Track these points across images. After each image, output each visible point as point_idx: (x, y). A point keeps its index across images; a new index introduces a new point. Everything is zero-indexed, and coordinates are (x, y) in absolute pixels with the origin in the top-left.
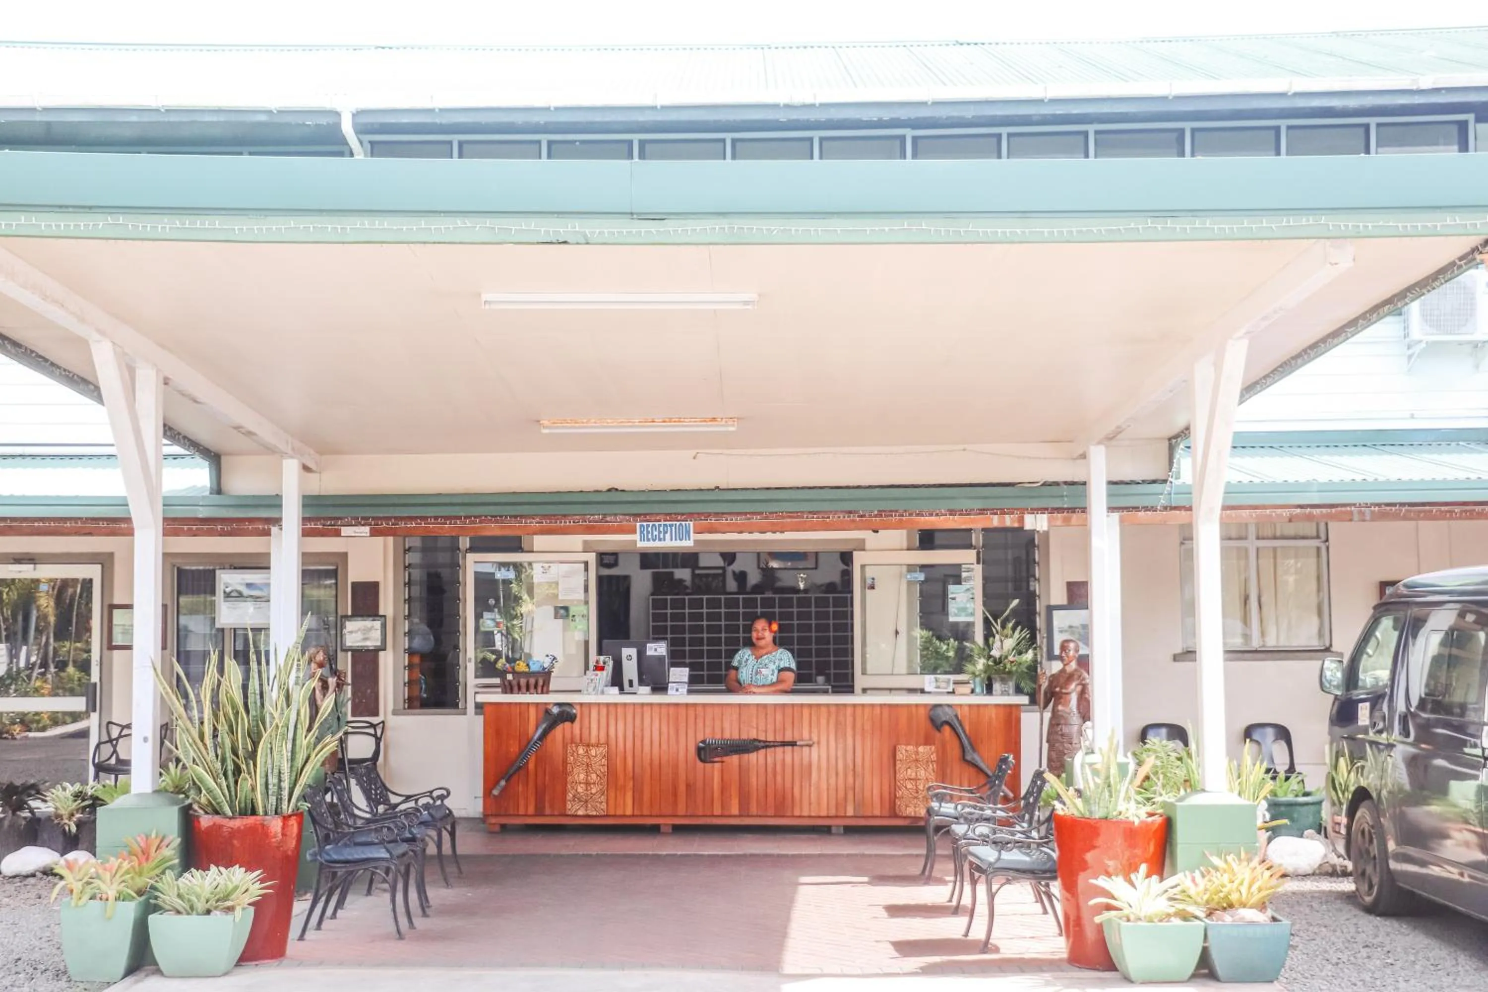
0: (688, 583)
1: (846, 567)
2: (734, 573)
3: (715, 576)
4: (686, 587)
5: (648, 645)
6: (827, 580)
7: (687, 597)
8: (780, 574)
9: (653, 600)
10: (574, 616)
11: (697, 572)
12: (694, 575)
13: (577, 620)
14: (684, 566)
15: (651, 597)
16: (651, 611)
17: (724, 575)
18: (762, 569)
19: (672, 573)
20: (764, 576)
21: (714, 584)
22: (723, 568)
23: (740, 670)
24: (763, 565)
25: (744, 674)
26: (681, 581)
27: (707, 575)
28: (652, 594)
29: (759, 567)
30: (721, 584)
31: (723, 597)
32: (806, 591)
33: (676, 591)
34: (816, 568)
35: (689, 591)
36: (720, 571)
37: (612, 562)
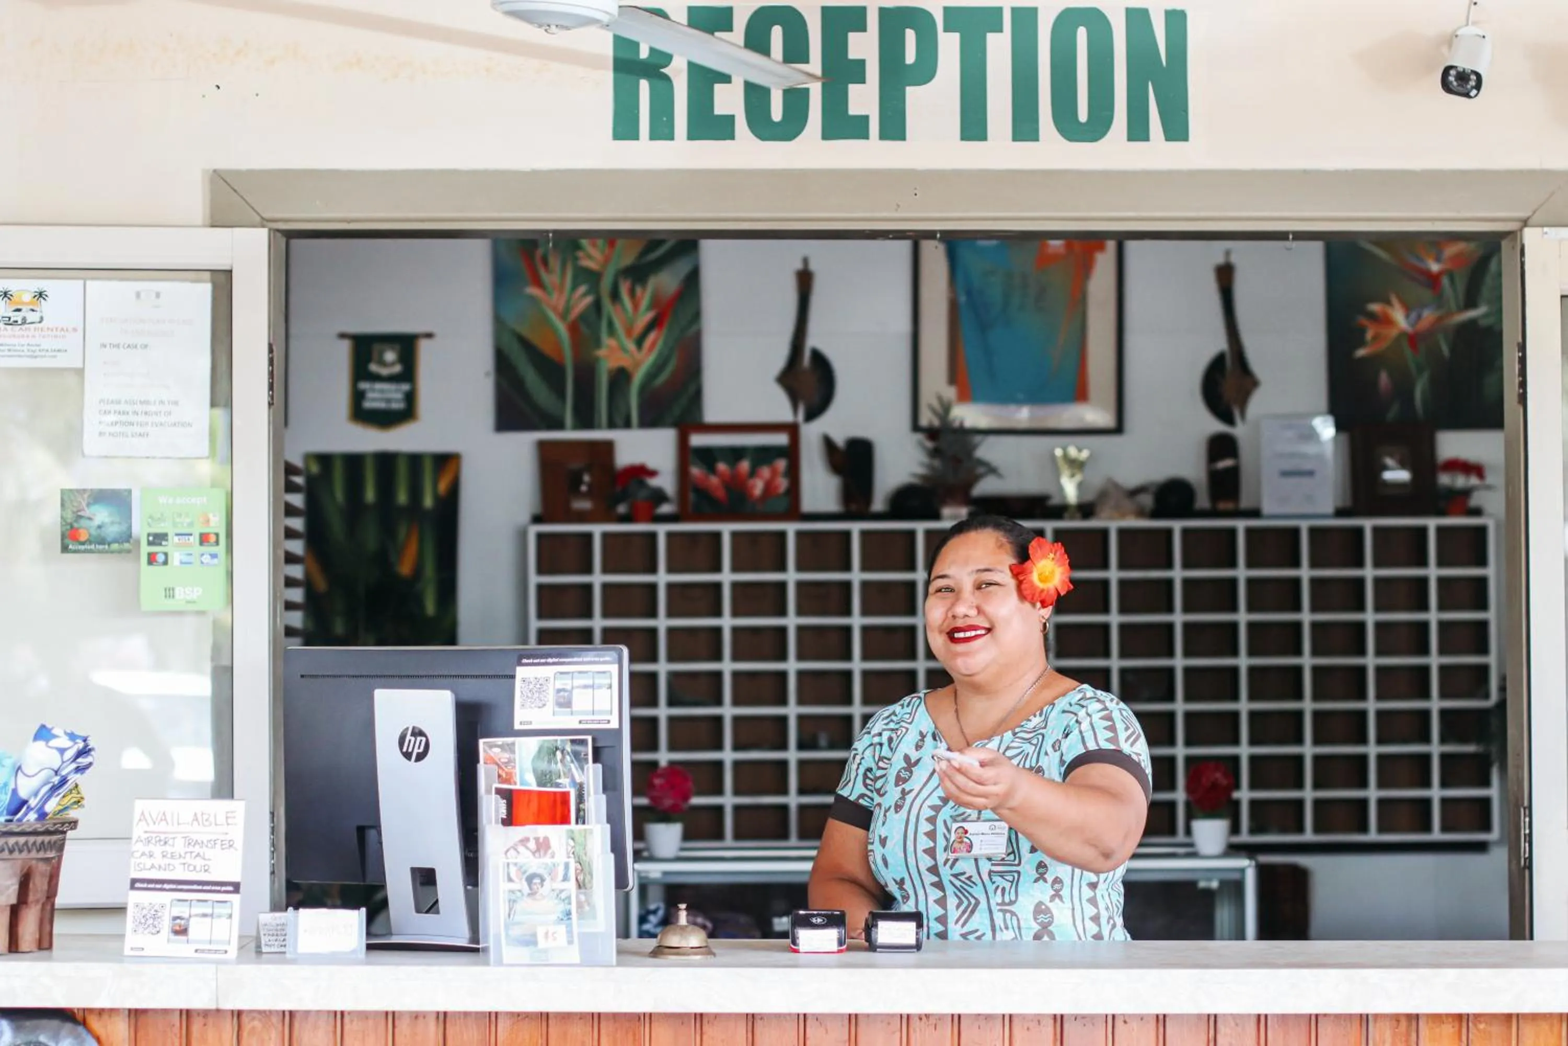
0: (666, 481)
1: (1218, 427)
2: (828, 443)
3: (764, 455)
4: (659, 496)
5: (521, 672)
6: (1159, 473)
7: (662, 530)
8: (988, 450)
9: (540, 537)
10: (158, 539)
11: (697, 440)
12: (685, 454)
13: (176, 557)
14: (650, 420)
15: (534, 530)
16: (534, 579)
17: (792, 453)
18: (932, 433)
19: (608, 447)
20: (935, 453)
21: (758, 487)
22: (792, 430)
23: (878, 829)
24: (926, 418)
25: (894, 850)
26: (640, 472)
27: (736, 454)
28: (537, 519)
29: (916, 427)
30: (783, 484)
31: (791, 528)
32: (1086, 510)
33: (622, 509)
34: (1118, 429)
35: (666, 509)
36: (781, 439)
37: (398, 406)
